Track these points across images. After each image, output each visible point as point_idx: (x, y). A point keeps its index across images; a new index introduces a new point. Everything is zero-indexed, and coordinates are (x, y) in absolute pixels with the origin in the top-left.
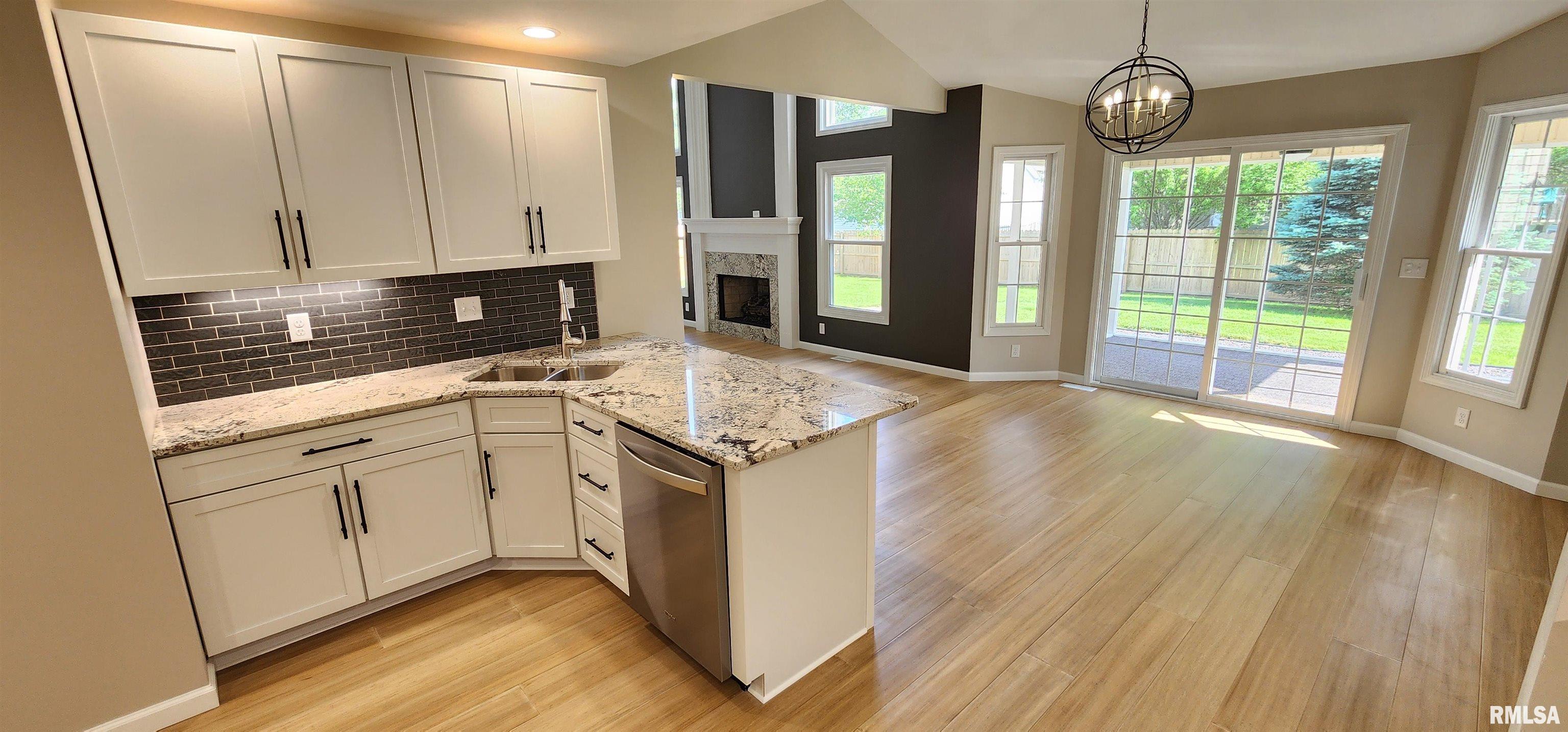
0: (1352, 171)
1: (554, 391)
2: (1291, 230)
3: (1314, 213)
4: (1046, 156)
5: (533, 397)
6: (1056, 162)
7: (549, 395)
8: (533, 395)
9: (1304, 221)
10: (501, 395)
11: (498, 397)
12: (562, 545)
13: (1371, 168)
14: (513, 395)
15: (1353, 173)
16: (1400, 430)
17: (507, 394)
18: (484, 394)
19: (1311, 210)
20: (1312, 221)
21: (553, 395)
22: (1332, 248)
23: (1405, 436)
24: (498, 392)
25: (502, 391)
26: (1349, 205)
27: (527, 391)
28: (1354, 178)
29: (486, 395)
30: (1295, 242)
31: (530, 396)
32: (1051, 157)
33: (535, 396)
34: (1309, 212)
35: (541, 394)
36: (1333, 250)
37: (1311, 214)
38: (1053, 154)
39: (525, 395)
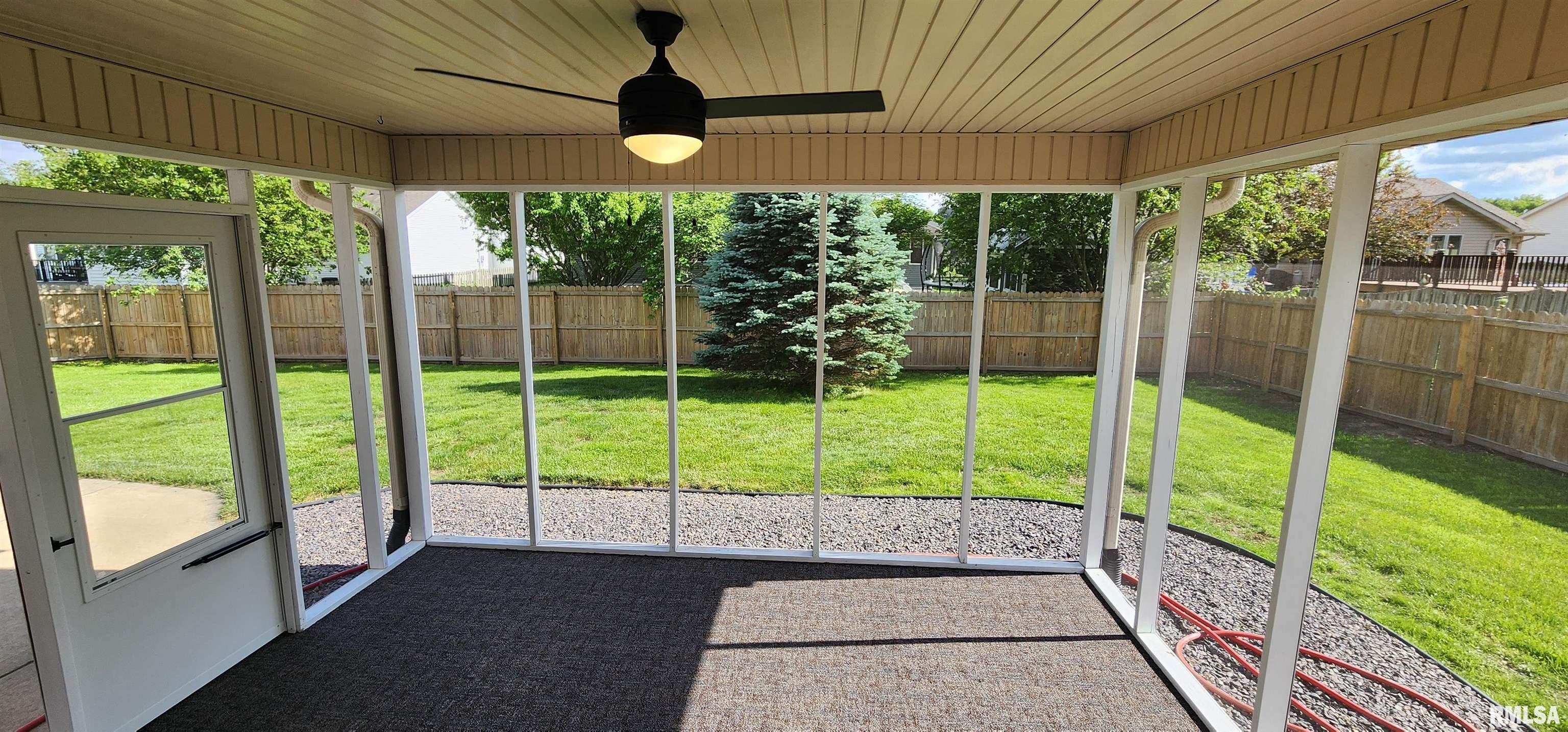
0: (760, 225)
2: (712, 295)
3: (731, 274)
9: (723, 283)
13: (777, 223)
15: (761, 227)
19: (727, 270)
20: (730, 283)
22: (755, 318)
26: (763, 264)
28: (763, 234)
30: (719, 308)
34: (726, 273)
36: (755, 320)
37: (729, 275)
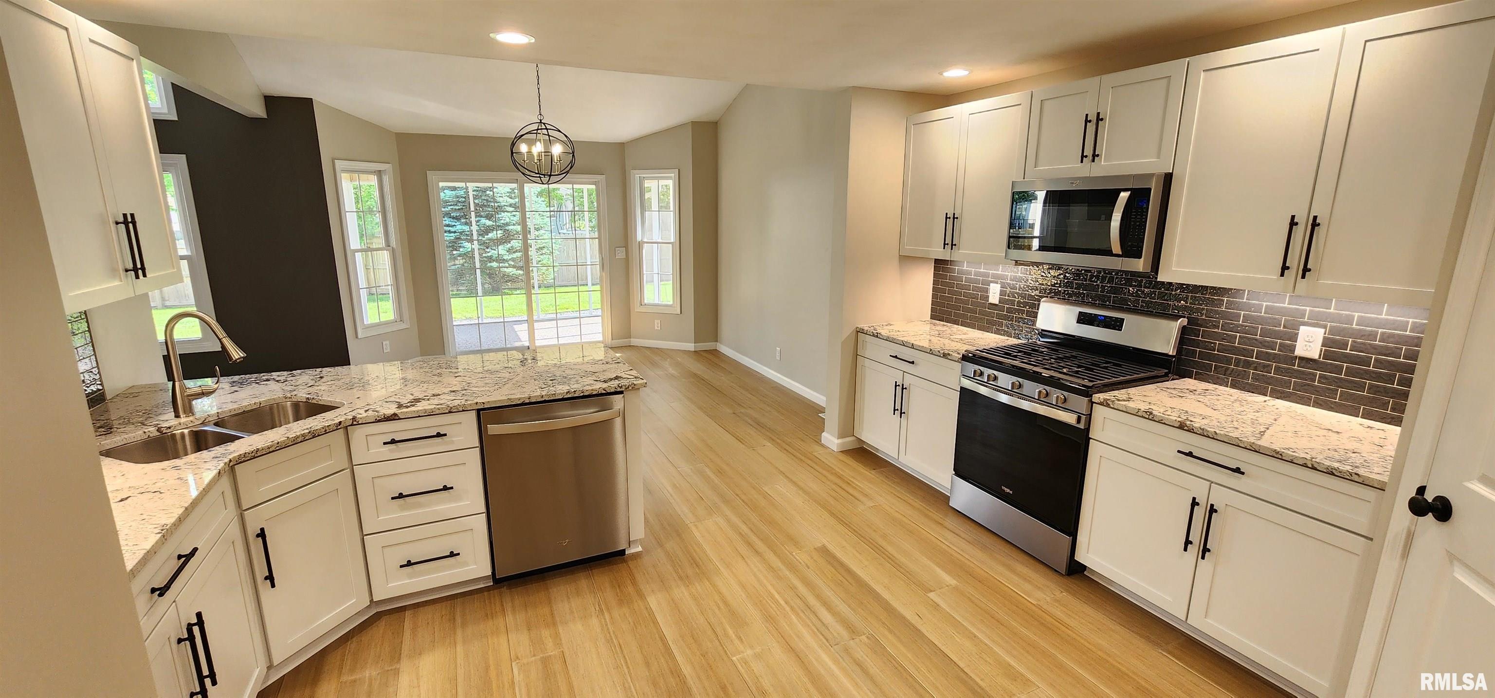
1: (340, 422)
4: (375, 172)
5: (317, 436)
6: (386, 179)
7: (335, 428)
8: (317, 435)
10: (277, 448)
11: (273, 451)
12: (352, 600)
14: (293, 443)
16: (631, 339)
17: (284, 444)
18: (253, 454)
21: (339, 427)
23: (635, 342)
24: (272, 446)
25: (278, 443)
27: (309, 433)
29: (256, 455)
31: (314, 437)
32: (379, 174)
33: (319, 435)
35: (326, 430)
38: (380, 171)
39: (307, 438)
